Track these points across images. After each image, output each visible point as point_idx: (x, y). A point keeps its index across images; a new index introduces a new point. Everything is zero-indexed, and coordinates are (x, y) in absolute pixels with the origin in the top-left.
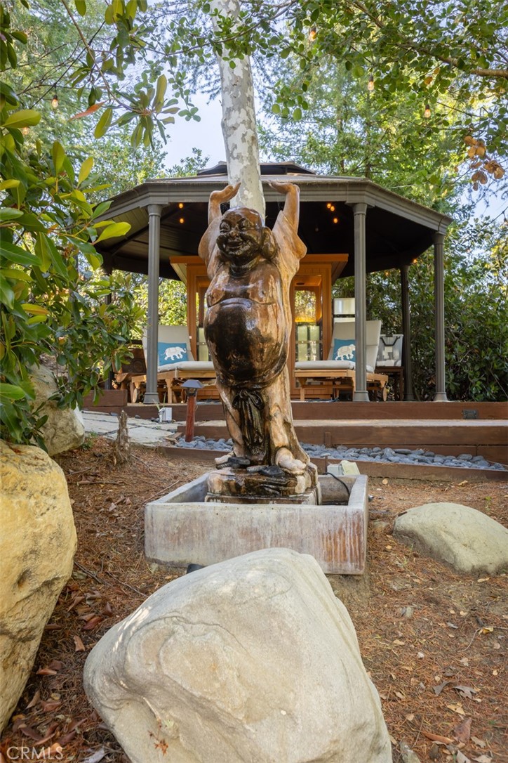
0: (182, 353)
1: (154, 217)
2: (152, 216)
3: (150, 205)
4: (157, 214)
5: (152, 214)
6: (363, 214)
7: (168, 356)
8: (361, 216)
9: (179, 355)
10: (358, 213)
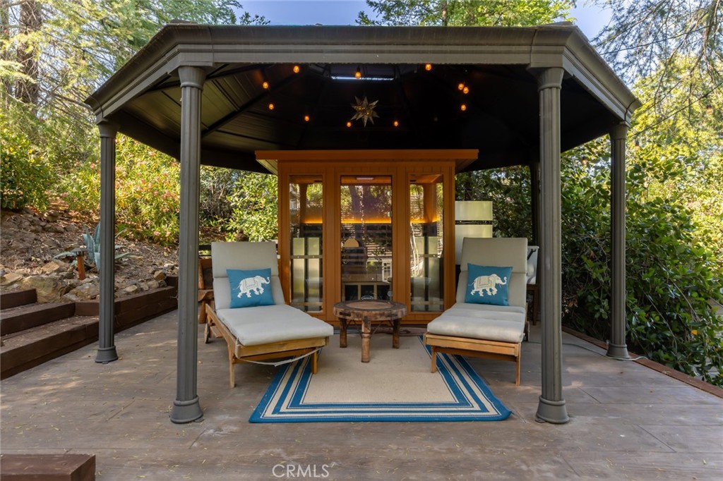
0: (263, 285)
1: (188, 89)
2: (185, 87)
3: (181, 67)
4: (193, 84)
5: (186, 83)
6: (557, 88)
7: (243, 292)
8: (554, 90)
9: (258, 290)
10: (549, 85)
